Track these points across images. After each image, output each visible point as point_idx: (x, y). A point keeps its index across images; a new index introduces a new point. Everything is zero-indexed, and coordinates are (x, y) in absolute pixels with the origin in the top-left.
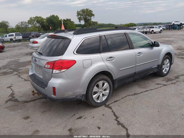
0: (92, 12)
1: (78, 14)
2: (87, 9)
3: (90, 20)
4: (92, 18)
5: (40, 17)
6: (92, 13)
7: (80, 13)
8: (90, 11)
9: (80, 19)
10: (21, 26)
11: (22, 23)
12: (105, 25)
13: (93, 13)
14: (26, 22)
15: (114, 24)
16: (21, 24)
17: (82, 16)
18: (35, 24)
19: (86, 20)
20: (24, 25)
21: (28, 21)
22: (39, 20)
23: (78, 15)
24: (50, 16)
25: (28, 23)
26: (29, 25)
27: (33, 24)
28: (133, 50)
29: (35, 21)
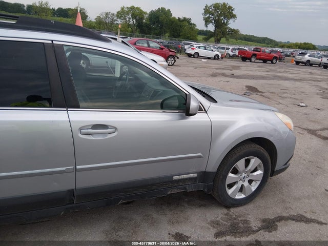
0: (232, 10)
1: (207, 11)
2: (224, 4)
3: (226, 25)
4: (231, 21)
5: (138, 9)
6: (232, 13)
7: (211, 9)
8: (230, 8)
9: (207, 21)
10: (104, 20)
11: (107, 14)
12: (255, 39)
13: (234, 13)
14: (113, 14)
15: (273, 39)
16: (104, 16)
17: (213, 15)
18: (127, 19)
19: (219, 24)
20: (109, 17)
21: (118, 13)
22: (136, 13)
23: (205, 12)
24: (157, 9)
25: (117, 16)
26: (119, 20)
27: (125, 19)
28: (67, 111)
29: (128, 14)
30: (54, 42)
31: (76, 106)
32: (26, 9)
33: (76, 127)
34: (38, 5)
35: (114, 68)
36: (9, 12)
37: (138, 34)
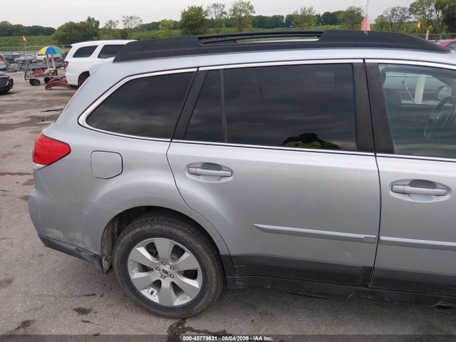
10: (388, 20)
11: (394, 10)
14: (404, 10)
16: (390, 13)
18: (427, 13)
20: (397, 15)
21: (412, 5)
25: (411, 11)
26: (412, 16)
27: (424, 13)
28: (376, 156)
29: (429, 5)
30: (366, 61)
31: (389, 150)
32: (284, 21)
33: (386, 182)
34: (299, 13)
35: (413, 90)
36: (266, 28)
37: (444, 33)
